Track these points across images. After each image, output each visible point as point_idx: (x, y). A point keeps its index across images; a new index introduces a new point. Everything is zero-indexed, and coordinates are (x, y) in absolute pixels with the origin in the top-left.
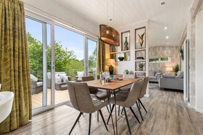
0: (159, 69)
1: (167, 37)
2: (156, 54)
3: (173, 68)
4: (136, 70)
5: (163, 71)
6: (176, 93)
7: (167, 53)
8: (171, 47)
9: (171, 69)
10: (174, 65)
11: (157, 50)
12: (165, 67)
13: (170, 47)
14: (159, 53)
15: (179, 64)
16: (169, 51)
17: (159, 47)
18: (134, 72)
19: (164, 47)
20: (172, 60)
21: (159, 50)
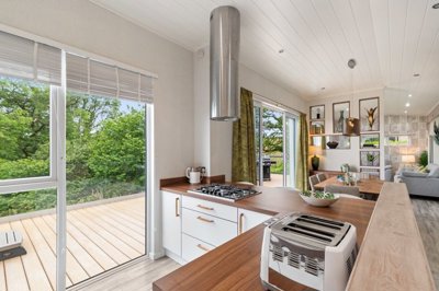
1: (408, 105)
3: (416, 157)
4: (361, 164)
6: (429, 202)
7: (403, 129)
8: (410, 117)
9: (412, 159)
10: (418, 151)
12: (398, 154)
13: (408, 117)
15: (428, 149)
16: (407, 125)
18: (359, 167)
19: (396, 117)
20: (413, 143)
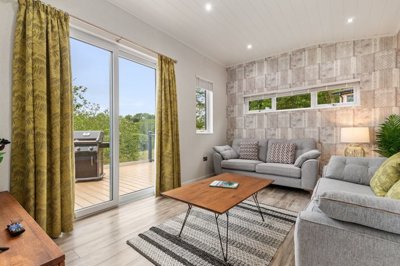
0: (311, 134)
2: (300, 76)
3: (372, 131)
5: (326, 142)
7: (345, 71)
9: (362, 135)
11: (305, 63)
12: (336, 126)
14: (311, 71)
16: (353, 60)
17: (312, 50)
19: (330, 49)
20: (364, 100)
21: (312, 59)
